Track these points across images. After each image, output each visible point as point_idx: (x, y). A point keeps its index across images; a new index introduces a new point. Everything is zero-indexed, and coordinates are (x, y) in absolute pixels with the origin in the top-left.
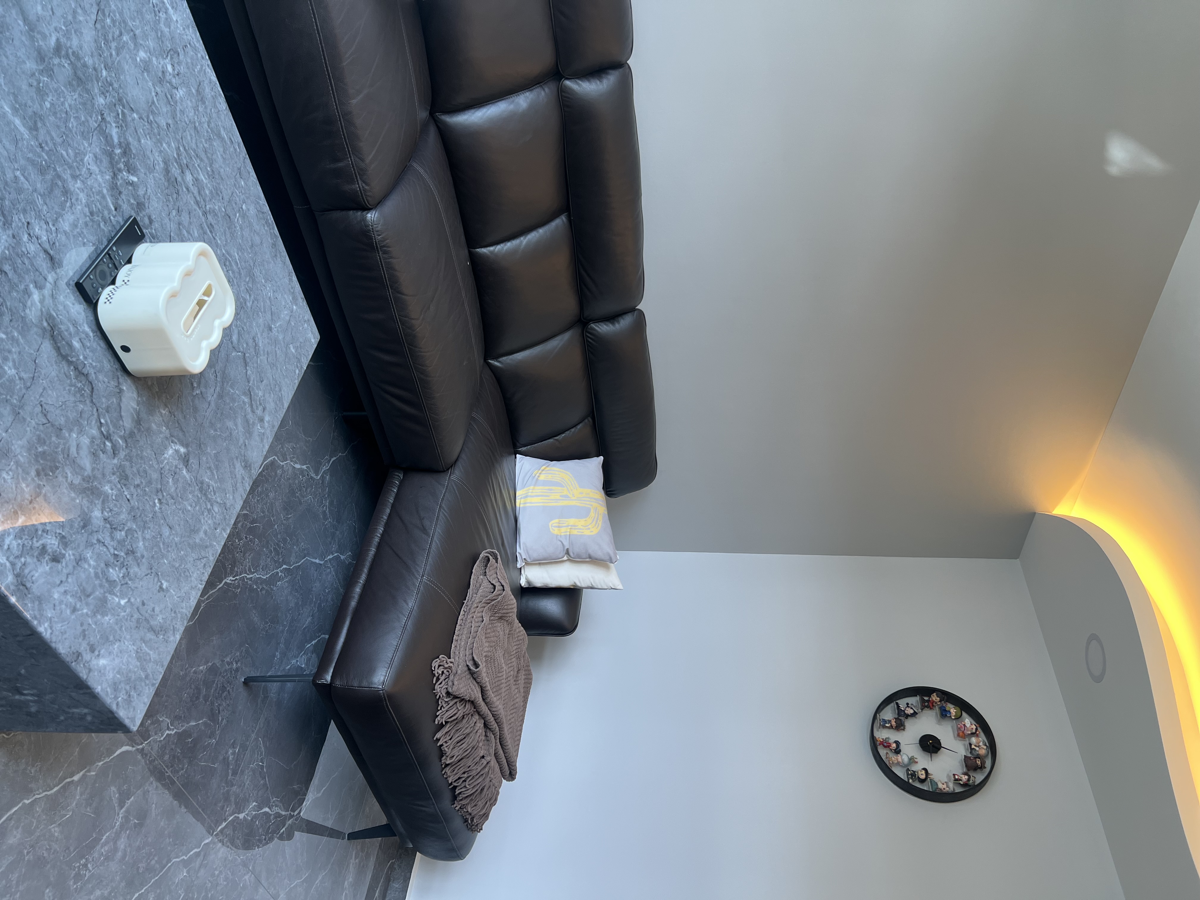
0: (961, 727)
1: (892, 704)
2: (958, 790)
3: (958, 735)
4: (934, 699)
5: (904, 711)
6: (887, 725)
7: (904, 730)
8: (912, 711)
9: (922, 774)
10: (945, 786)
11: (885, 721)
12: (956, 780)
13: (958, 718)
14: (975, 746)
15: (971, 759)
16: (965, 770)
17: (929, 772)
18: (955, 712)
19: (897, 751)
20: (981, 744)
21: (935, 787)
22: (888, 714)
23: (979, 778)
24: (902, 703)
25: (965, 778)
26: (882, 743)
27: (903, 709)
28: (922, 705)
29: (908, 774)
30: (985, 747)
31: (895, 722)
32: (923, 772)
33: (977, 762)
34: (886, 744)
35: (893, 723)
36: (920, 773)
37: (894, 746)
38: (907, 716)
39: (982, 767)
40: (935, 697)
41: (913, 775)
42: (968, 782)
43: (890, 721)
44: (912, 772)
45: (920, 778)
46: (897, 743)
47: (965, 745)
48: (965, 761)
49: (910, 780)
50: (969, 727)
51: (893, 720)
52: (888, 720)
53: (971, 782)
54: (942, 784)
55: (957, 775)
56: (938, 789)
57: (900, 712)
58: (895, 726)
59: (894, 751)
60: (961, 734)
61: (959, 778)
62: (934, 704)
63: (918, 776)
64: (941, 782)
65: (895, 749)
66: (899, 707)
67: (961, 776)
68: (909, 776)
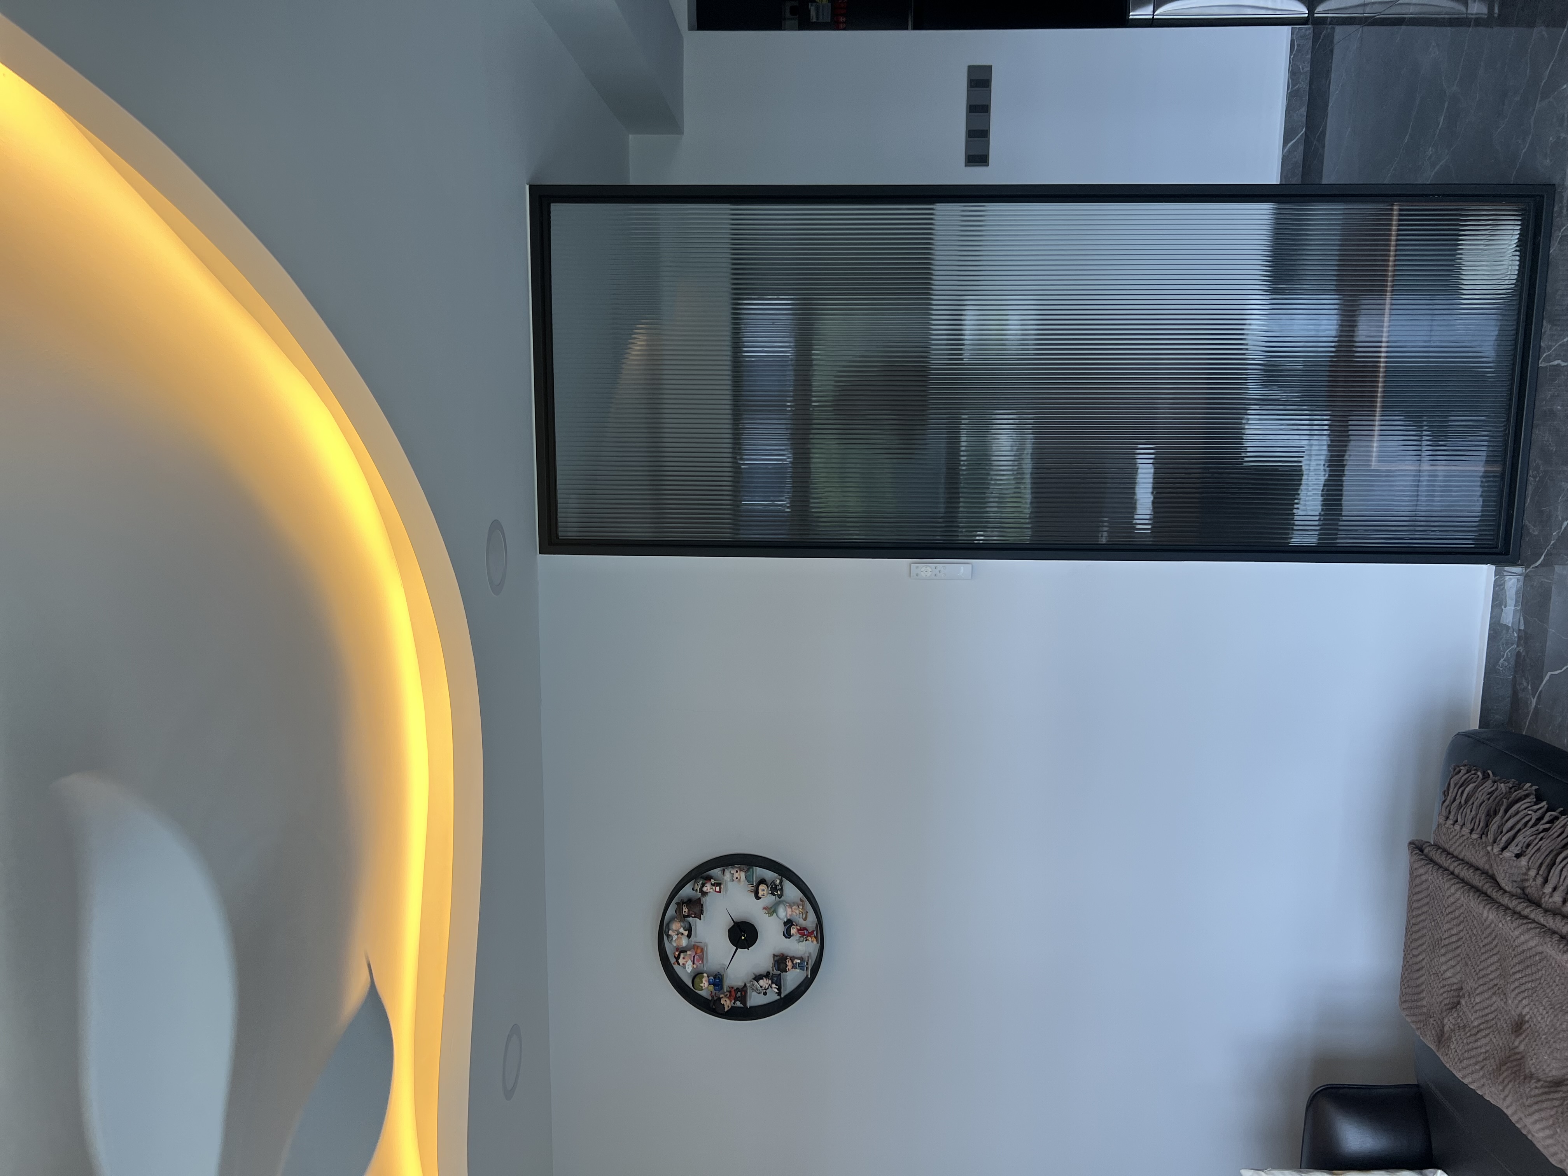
0: (698, 961)
1: (787, 992)
2: (716, 872)
3: (702, 950)
4: (728, 1002)
5: (772, 983)
6: (799, 961)
7: (774, 956)
8: (761, 982)
9: (763, 890)
10: (736, 875)
11: (800, 966)
12: (719, 885)
13: (697, 976)
14: (682, 934)
15: (695, 914)
16: (703, 900)
17: (753, 894)
18: (702, 982)
19: (789, 923)
20: (675, 937)
21: (749, 873)
22: (792, 978)
23: (687, 891)
24: (772, 996)
25: (708, 888)
26: (810, 934)
27: (774, 986)
28: (746, 992)
29: (781, 890)
30: (670, 932)
31: (787, 966)
32: (760, 893)
33: (687, 910)
34: (804, 933)
35: (789, 964)
36: (765, 892)
37: (793, 931)
38: (767, 975)
39: (680, 905)
40: (727, 1003)
41: (775, 889)
42: (704, 881)
43: (794, 967)
44: (776, 893)
45: (765, 886)
46: (788, 935)
47: (696, 936)
48: (702, 912)
49: (778, 881)
50: (687, 962)
51: (789, 969)
52: (796, 968)
53: (701, 883)
54: (739, 878)
55: (715, 891)
56: (745, 872)
57: (777, 981)
58: (787, 961)
59: (794, 923)
60: (699, 951)
61: (714, 888)
62: (728, 995)
63: (768, 887)
64: (740, 880)
65: (793, 926)
66: (777, 989)
67: (711, 890)
68: (780, 887)
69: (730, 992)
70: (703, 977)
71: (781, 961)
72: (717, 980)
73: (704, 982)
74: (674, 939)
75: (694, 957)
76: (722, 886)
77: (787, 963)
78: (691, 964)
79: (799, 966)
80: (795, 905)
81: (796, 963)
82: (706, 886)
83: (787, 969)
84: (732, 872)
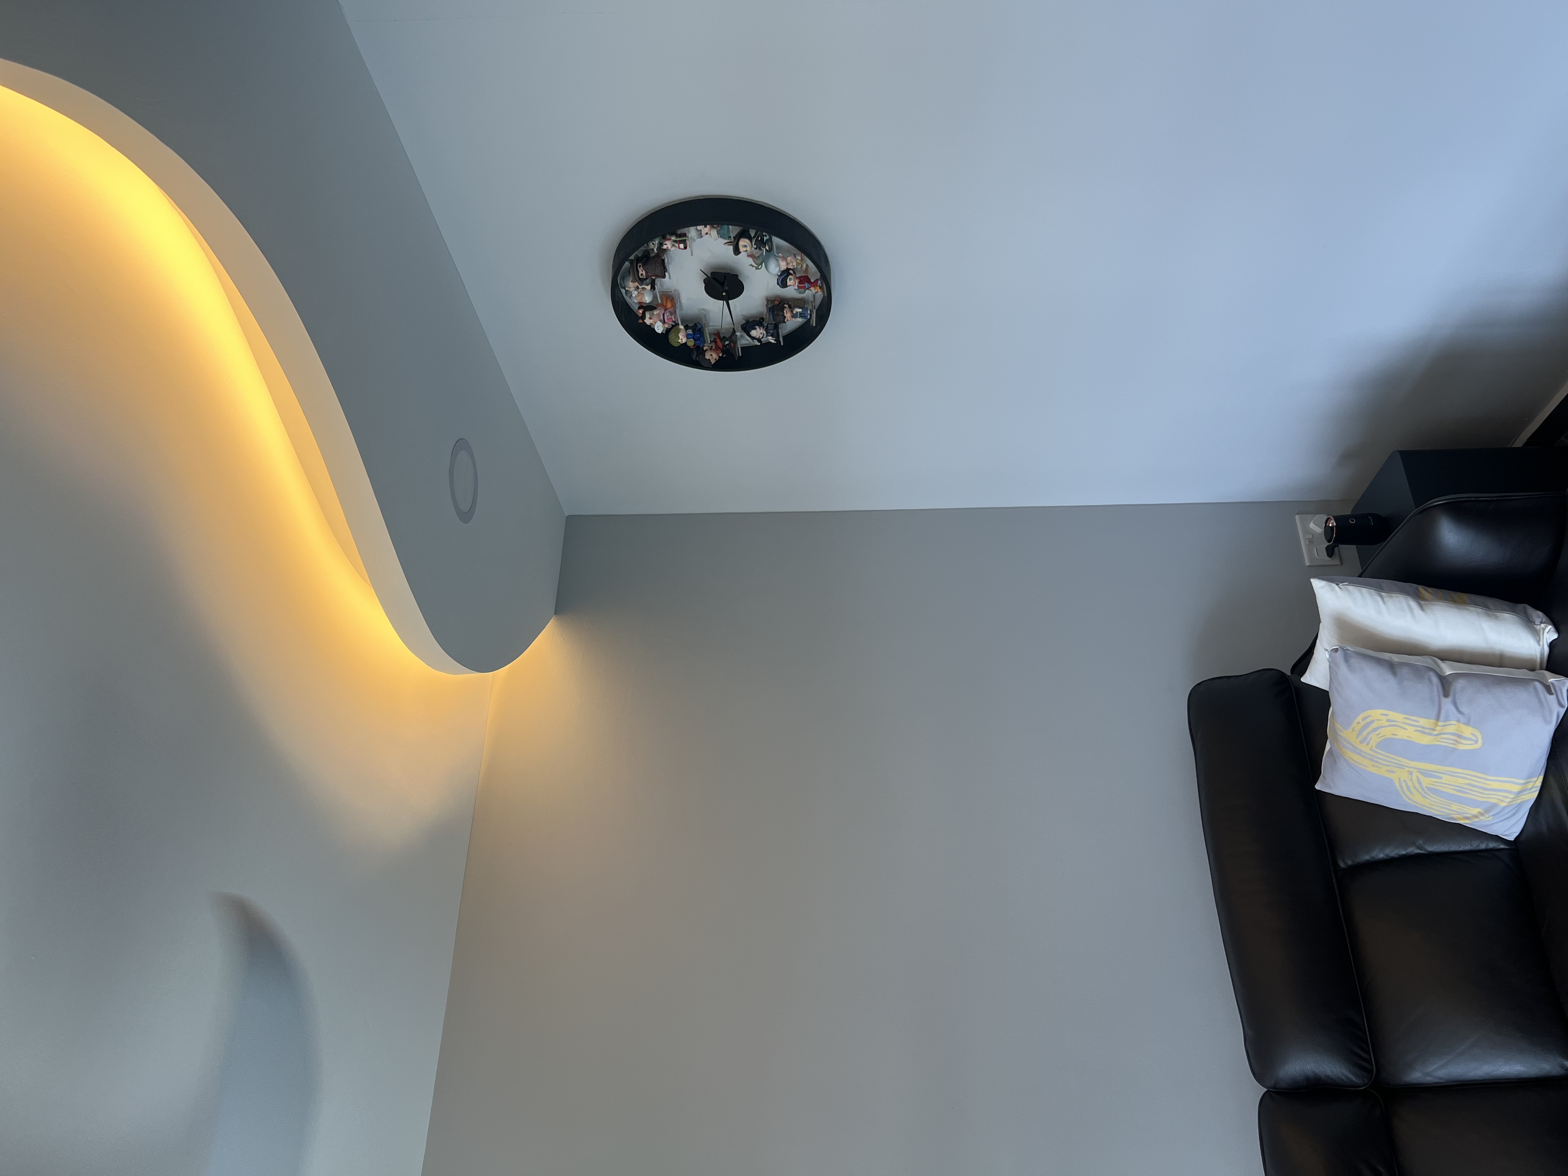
3: (673, 297)
7: (767, 302)
10: (705, 232)
14: (644, 289)
15: (656, 272)
16: (664, 258)
17: (732, 249)
18: (678, 338)
19: (784, 274)
21: (723, 228)
25: (668, 245)
26: (813, 282)
32: (741, 248)
35: (788, 314)
36: (748, 246)
37: (790, 281)
38: (760, 323)
40: (712, 353)
41: (761, 243)
43: (794, 316)
54: (709, 235)
56: (717, 227)
59: (791, 274)
61: (677, 245)
76: (688, 242)
84: (699, 228)
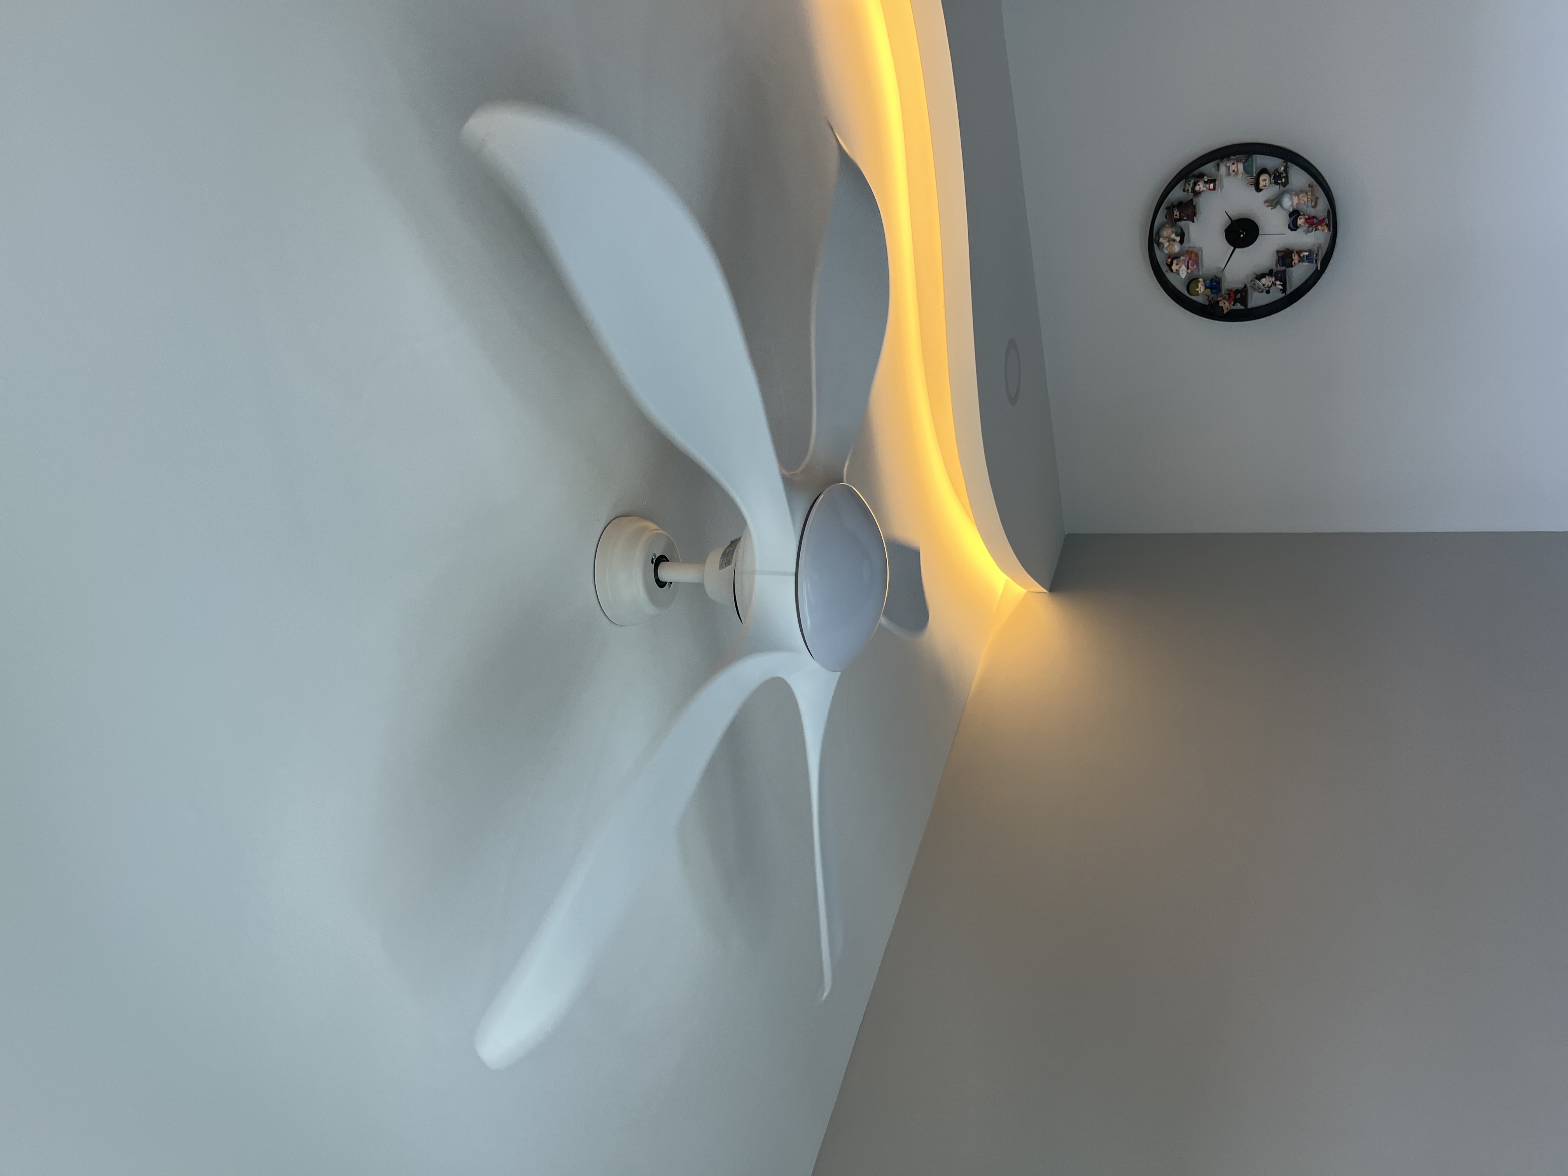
0: (1193, 265)
1: (1293, 289)
2: (1209, 168)
3: (1197, 255)
4: (1227, 304)
5: (1276, 280)
6: (1307, 253)
7: (1278, 252)
8: (1264, 280)
9: (1265, 180)
10: (1233, 167)
11: (1309, 259)
12: (1213, 181)
13: (1191, 282)
14: (1174, 240)
15: (1188, 216)
16: (1196, 200)
17: (1253, 188)
18: (1198, 287)
19: (1294, 214)
20: (1166, 244)
21: (1247, 164)
22: (1299, 272)
23: (1177, 194)
24: (1276, 294)
25: (1200, 187)
26: (1320, 222)
27: (1278, 282)
28: (1246, 292)
29: (1287, 178)
30: (1161, 240)
31: (1293, 260)
32: (1262, 184)
33: (1178, 214)
34: (1313, 223)
35: (1296, 258)
36: (1267, 182)
37: (1300, 221)
38: (1270, 273)
39: (1170, 209)
40: (1226, 306)
41: (1279, 178)
42: (1197, 179)
43: (1301, 260)
44: (1280, 182)
45: (1267, 175)
46: (1294, 227)
47: (1189, 241)
48: (1195, 214)
49: (1283, 168)
50: (1180, 267)
51: (1295, 263)
52: (1304, 262)
53: (1192, 182)
54: (1236, 170)
55: (1210, 189)
56: (1244, 162)
57: (1281, 277)
58: (1293, 255)
59: (1301, 213)
60: (1193, 256)
61: (1208, 186)
62: (1227, 298)
63: (1270, 177)
64: (1237, 173)
65: (1300, 216)
66: (1282, 285)
67: (1205, 189)
68: (1284, 175)
69: (1229, 295)
70: (1199, 282)
71: (1285, 257)
72: (1214, 284)
73: (1200, 286)
74: (1165, 246)
75: (1188, 262)
77: (1293, 257)
78: (1186, 269)
79: (1307, 259)
80: (1302, 193)
81: (1304, 256)
82: (1199, 185)
83: (1293, 263)
84: (1228, 165)
